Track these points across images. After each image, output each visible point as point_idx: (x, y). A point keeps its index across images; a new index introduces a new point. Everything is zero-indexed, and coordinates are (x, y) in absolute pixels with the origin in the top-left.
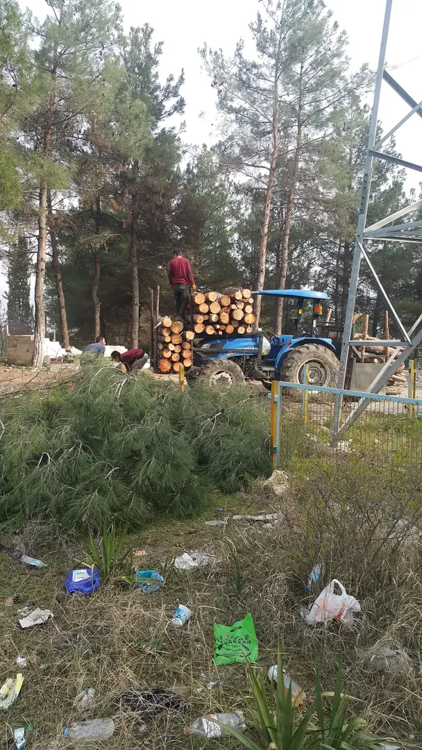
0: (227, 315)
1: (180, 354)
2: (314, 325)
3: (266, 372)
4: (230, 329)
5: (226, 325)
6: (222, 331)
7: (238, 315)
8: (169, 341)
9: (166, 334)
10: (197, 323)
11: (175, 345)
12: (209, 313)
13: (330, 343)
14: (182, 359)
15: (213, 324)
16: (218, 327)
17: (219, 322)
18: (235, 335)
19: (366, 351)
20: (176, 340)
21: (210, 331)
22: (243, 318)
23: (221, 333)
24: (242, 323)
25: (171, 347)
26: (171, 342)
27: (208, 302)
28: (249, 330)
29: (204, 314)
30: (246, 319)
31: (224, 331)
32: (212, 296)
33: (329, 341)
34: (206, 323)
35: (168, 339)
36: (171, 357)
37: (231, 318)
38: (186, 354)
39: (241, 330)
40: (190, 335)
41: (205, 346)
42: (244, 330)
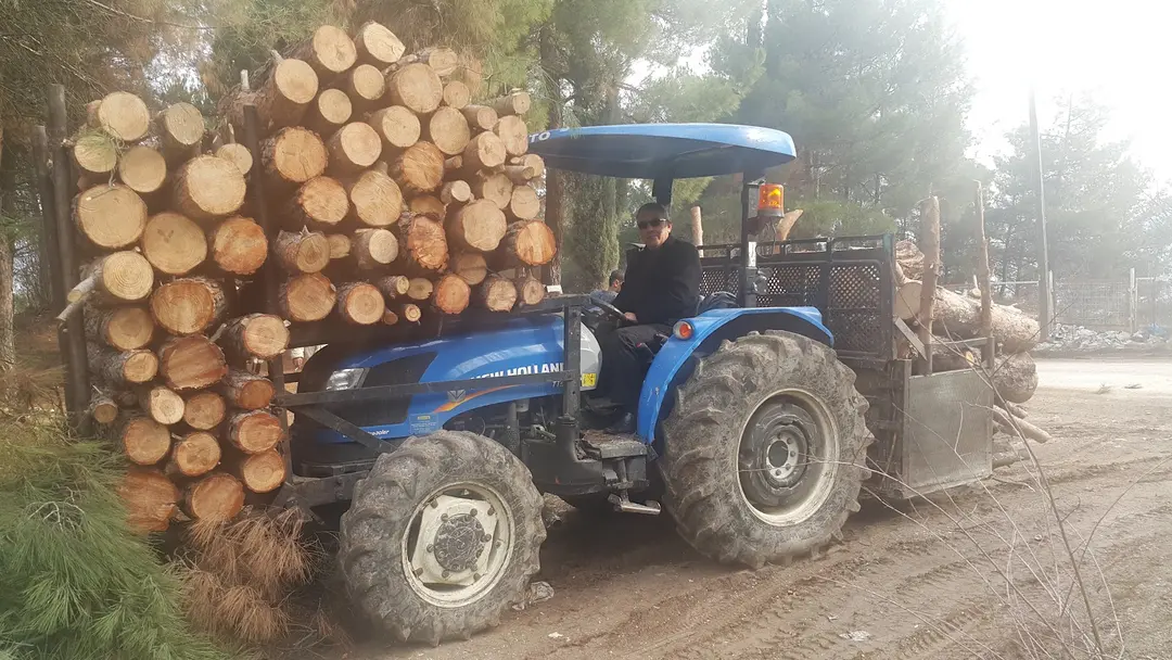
0: (436, 230)
1: (223, 433)
2: (752, 263)
3: (611, 463)
4: (454, 294)
5: (435, 276)
6: (418, 303)
7: (484, 229)
8: (147, 374)
9: (129, 338)
10: (299, 274)
11: (187, 395)
12: (352, 224)
13: (819, 323)
14: (232, 459)
15: (376, 274)
16: (402, 285)
17: (404, 264)
18: (477, 321)
19: (935, 332)
20: (192, 369)
21: (365, 307)
22: (507, 242)
23: (413, 314)
24: (502, 260)
25: (167, 408)
26: (160, 380)
27: (341, 171)
28: (533, 294)
29: (328, 230)
30: (522, 245)
31: (426, 305)
32: (358, 145)
33: (810, 313)
34: (344, 272)
35: (140, 367)
36: (168, 458)
37: (457, 246)
38: (254, 434)
39: (501, 297)
40: (264, 335)
41: (341, 379)
42: (511, 293)
